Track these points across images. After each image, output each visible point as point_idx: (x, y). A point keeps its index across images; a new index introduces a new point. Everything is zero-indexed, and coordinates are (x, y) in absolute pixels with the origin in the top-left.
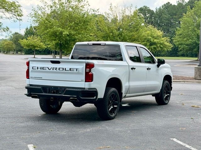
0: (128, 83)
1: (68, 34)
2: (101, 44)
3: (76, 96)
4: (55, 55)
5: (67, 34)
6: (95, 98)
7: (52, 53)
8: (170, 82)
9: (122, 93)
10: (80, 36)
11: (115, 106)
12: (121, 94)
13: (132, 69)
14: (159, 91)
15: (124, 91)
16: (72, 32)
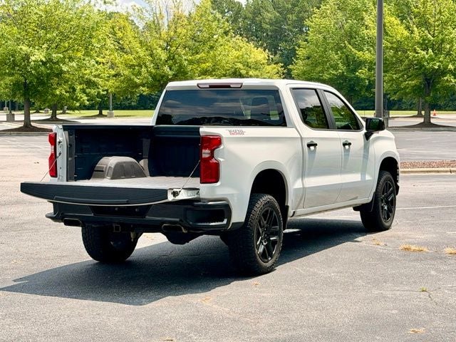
0: (300, 180)
1: (44, 59)
2: (232, 86)
3: (178, 220)
4: (13, 112)
5: (42, 61)
6: (225, 222)
7: (3, 106)
8: (395, 174)
9: (288, 207)
10: (74, 64)
11: (271, 239)
12: (285, 209)
13: (309, 146)
14: (371, 199)
15: (291, 201)
16: (54, 55)
